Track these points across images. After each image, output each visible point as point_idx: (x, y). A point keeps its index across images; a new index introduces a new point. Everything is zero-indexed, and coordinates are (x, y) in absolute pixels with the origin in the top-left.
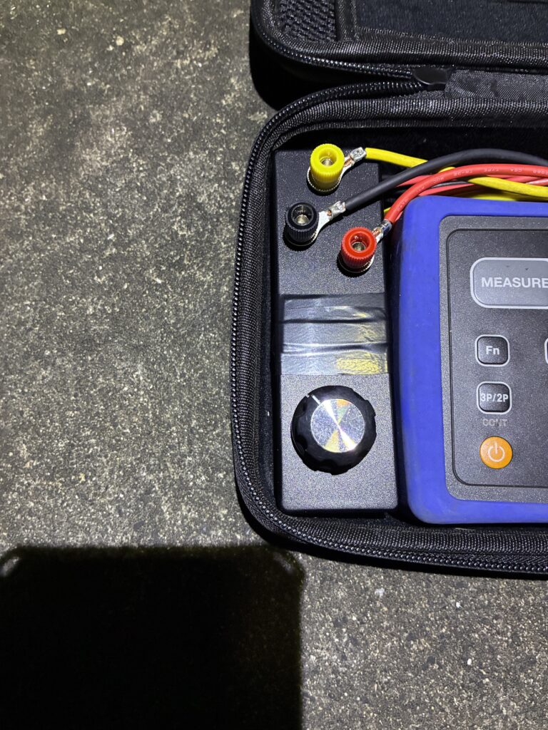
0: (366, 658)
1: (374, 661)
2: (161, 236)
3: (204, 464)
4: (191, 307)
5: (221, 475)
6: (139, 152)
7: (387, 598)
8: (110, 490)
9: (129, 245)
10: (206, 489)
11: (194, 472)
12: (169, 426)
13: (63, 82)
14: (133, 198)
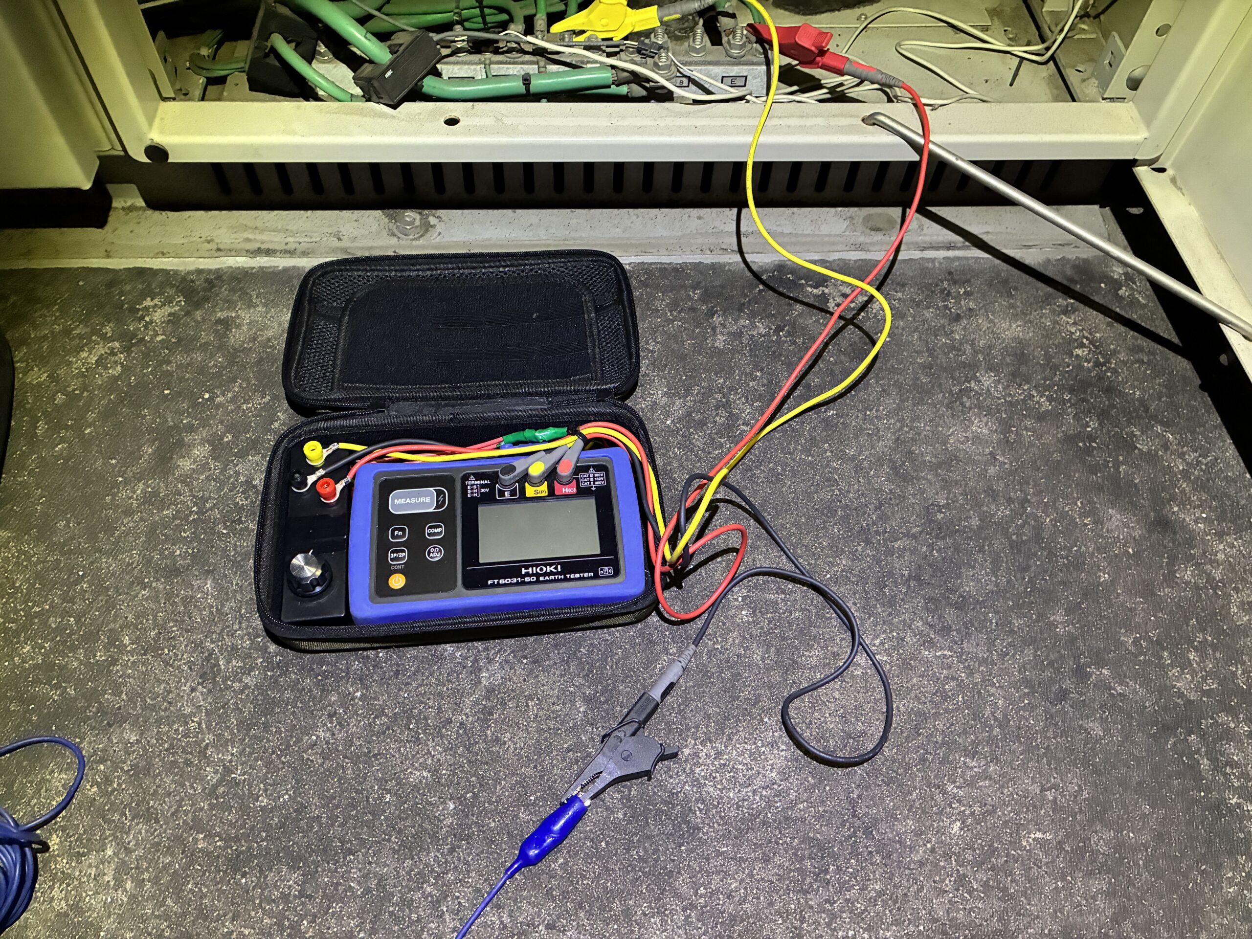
0: (347, 733)
1: (352, 734)
2: (228, 506)
3: (248, 634)
4: (245, 544)
5: (259, 640)
6: (215, 459)
7: (363, 698)
8: (185, 657)
9: (207, 511)
10: (250, 649)
11: (242, 639)
12: (227, 614)
13: (167, 421)
14: (210, 485)
